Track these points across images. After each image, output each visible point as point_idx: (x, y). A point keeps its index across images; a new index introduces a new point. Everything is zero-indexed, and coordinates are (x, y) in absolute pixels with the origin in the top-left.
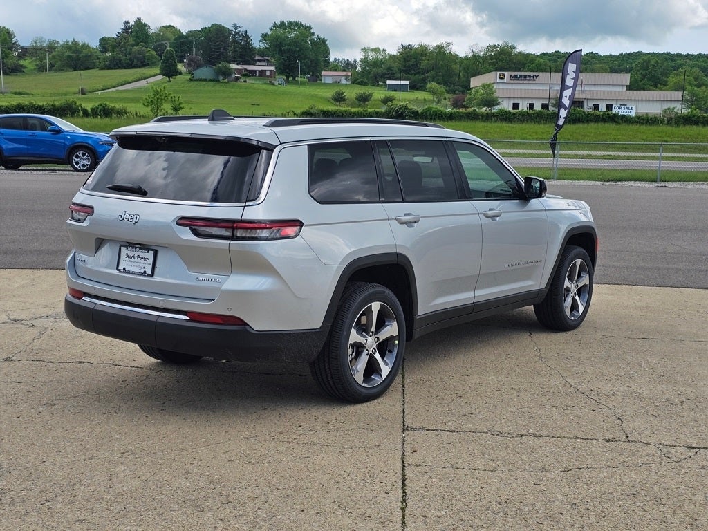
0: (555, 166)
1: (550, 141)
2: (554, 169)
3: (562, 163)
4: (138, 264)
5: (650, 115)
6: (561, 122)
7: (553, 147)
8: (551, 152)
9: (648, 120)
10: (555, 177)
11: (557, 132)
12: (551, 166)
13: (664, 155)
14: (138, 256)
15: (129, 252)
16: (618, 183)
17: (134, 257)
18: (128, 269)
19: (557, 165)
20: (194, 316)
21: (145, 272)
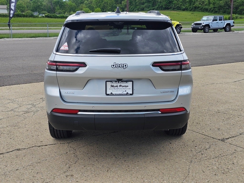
0: (11, 33)
1: (8, 23)
2: (11, 34)
3: (14, 32)
4: (120, 90)
5: (4, 14)
6: (11, 16)
7: (9, 25)
8: (9, 28)
9: (4, 16)
10: (12, 37)
11: (10, 20)
12: (9, 33)
13: (49, 28)
14: (120, 86)
15: (112, 84)
16: (36, 38)
17: (117, 86)
18: (113, 93)
19: (11, 32)
20: (164, 111)
21: (127, 93)
